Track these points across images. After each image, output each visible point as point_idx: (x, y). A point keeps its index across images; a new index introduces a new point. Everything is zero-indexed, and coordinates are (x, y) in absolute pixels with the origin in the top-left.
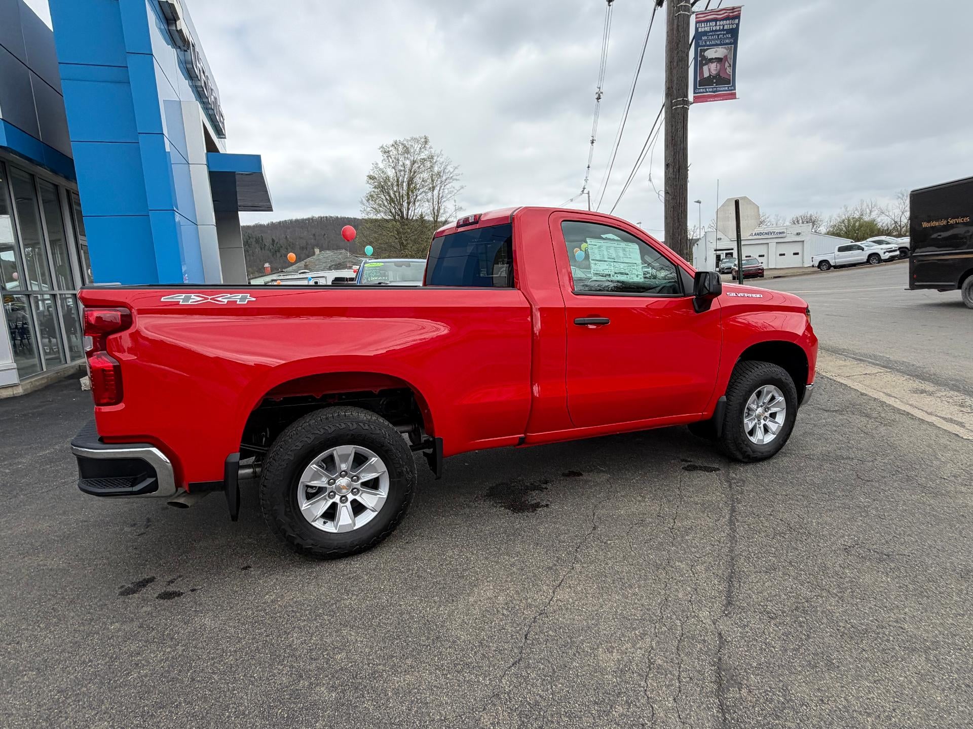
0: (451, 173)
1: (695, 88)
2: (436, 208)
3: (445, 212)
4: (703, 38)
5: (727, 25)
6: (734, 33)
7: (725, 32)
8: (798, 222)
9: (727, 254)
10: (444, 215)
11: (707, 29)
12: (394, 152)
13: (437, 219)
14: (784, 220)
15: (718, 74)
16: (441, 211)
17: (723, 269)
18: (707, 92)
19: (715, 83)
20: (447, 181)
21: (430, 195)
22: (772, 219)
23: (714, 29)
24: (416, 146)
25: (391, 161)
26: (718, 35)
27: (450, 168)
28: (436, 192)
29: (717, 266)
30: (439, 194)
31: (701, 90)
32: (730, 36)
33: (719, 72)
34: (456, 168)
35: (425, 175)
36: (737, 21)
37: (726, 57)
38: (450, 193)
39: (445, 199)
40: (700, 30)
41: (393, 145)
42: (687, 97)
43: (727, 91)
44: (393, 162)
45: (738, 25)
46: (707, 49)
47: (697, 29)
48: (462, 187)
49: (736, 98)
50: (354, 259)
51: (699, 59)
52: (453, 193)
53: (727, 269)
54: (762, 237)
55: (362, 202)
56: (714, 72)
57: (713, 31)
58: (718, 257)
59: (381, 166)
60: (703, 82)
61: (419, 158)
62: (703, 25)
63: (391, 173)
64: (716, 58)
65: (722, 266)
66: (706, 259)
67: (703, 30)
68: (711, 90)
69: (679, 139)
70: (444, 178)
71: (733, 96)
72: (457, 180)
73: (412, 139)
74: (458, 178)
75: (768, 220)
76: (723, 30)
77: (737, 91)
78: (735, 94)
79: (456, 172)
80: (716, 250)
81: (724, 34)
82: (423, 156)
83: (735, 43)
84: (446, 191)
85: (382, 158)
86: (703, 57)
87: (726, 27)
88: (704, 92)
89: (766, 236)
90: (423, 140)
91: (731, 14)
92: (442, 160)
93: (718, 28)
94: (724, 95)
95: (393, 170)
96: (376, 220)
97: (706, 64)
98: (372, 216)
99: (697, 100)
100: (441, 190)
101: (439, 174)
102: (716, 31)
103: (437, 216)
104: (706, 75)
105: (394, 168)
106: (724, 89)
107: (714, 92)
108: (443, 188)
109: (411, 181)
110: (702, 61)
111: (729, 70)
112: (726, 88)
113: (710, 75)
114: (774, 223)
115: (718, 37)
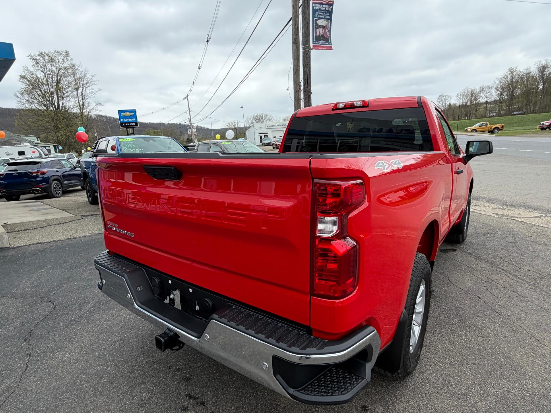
0: (90, 79)
1: (313, 41)
2: (81, 103)
3: (89, 105)
4: (316, 13)
5: (327, 8)
6: (330, 13)
7: (326, 12)
8: (286, 120)
9: (265, 136)
10: (89, 108)
11: (318, 8)
12: (41, 60)
13: (83, 111)
14: (280, 119)
15: (323, 35)
16: (86, 105)
17: (264, 143)
18: (319, 44)
19: (322, 39)
20: (88, 84)
21: (75, 93)
22: (275, 118)
23: (321, 9)
24: (59, 57)
25: (39, 66)
26: (323, 13)
27: (88, 76)
28: (80, 91)
29: (261, 142)
30: (82, 94)
31: (316, 43)
32: (328, 15)
33: (324, 34)
34: (93, 76)
35: (69, 79)
36: (332, 7)
37: (327, 25)
38: (91, 93)
39: (88, 97)
40: (315, 8)
41: (39, 55)
42: (309, 45)
43: (327, 45)
44: (41, 67)
45: (332, 9)
46: (318, 20)
47: (313, 7)
48: (100, 90)
49: (332, 50)
50: (17, 137)
51: (315, 24)
52: (94, 93)
53: (267, 143)
54: (280, 127)
55: (16, 95)
56: (322, 34)
57: (320, 10)
58: (261, 137)
59: (32, 69)
60: (317, 38)
61: (63, 66)
62: (316, 6)
63: (40, 75)
64: (322, 26)
65: (264, 142)
66: (255, 138)
67: (316, 8)
68: (320, 43)
69: (307, 69)
70: (85, 82)
71: (331, 48)
72: (94, 84)
73: (55, 52)
74: (95, 83)
75: (273, 118)
76: (325, 10)
77: (332, 46)
78: (331, 47)
79: (94, 79)
80: (259, 134)
81: (326, 13)
82: (66, 64)
83: (331, 19)
84: (88, 92)
85: (32, 64)
86: (317, 24)
87: (326, 9)
88: (317, 44)
89: (282, 127)
90: (65, 54)
91: (329, 2)
92: (81, 70)
93: (323, 9)
94: (327, 47)
95: (43, 73)
96: (32, 110)
97: (318, 28)
98: (28, 106)
99: (315, 47)
100: (84, 91)
101: (80, 78)
102: (322, 10)
103: (83, 109)
104: (318, 34)
105: (43, 72)
106: (326, 44)
107: (322, 44)
108: (85, 89)
109: (58, 82)
110: (317, 26)
111: (328, 33)
112: (327, 43)
113: (320, 35)
114: (276, 120)
115: (323, 14)
